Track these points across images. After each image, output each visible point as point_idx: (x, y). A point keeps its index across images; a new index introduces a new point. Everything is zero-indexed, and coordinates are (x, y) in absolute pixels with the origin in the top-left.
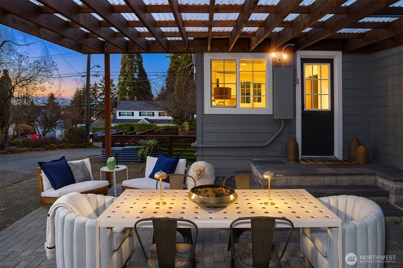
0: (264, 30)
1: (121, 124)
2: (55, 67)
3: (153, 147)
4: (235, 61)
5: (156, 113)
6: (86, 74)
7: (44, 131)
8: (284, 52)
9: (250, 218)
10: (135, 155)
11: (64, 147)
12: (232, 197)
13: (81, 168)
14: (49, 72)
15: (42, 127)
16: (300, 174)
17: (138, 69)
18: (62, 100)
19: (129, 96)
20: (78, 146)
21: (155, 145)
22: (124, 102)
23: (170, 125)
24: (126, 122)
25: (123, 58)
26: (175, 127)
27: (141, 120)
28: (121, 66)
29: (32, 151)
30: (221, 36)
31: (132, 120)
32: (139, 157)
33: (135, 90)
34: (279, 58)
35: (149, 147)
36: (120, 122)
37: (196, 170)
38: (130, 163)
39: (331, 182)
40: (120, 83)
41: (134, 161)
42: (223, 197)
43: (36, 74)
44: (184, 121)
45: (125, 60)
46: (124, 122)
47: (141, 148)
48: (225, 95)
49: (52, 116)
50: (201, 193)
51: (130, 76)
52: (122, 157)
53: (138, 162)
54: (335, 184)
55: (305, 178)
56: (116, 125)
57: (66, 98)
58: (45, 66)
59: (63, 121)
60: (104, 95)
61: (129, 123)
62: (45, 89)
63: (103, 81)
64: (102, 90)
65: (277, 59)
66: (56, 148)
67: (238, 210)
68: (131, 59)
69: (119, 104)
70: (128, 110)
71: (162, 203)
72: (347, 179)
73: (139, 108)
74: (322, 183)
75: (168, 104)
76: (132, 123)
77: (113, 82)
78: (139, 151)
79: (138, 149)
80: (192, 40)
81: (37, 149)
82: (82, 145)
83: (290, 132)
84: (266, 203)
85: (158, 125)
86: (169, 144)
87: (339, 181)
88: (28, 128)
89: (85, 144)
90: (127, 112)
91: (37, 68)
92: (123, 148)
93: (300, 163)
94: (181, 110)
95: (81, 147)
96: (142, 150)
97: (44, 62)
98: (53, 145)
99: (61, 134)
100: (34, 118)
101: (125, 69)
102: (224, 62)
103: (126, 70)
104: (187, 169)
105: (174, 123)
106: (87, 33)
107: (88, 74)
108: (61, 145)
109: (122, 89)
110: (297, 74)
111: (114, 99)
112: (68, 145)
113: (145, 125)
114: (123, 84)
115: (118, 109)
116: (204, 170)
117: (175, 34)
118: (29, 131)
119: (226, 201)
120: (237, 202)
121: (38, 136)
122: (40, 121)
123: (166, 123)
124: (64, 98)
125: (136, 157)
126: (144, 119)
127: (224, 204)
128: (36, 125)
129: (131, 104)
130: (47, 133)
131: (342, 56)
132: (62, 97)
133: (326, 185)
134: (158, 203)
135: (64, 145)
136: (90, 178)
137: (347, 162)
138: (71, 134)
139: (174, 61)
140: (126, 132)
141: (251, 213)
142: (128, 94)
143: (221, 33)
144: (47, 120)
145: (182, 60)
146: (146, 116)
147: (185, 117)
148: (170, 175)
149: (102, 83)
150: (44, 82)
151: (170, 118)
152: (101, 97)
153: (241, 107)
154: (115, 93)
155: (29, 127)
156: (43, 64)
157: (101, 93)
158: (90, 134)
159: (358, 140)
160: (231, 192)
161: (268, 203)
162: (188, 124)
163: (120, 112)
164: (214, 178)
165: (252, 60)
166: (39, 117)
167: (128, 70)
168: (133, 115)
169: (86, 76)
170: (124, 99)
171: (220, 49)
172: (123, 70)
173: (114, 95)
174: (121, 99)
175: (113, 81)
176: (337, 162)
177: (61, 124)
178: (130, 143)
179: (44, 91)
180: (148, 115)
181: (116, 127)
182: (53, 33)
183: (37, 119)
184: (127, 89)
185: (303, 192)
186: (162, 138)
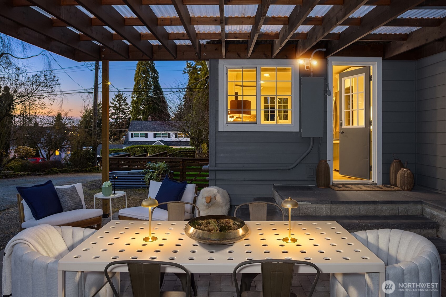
0: (289, 28)
1: (133, 146)
2: (56, 82)
3: (163, 171)
4: (255, 69)
5: (173, 134)
6: (93, 91)
7: (48, 154)
8: (313, 59)
9: (260, 261)
10: (142, 179)
11: (67, 171)
12: (241, 231)
13: (70, 194)
14: (50, 87)
15: (46, 149)
16: (332, 202)
17: (153, 86)
18: (68, 120)
19: (143, 115)
20: (83, 170)
21: (165, 168)
22: (137, 122)
23: (188, 147)
24: (139, 144)
25: (136, 74)
26: (192, 149)
27: (156, 141)
28: (135, 83)
29: (30, 175)
30: (237, 38)
31: (145, 142)
32: (147, 182)
33: (150, 109)
34: (307, 66)
35: (158, 171)
36: (133, 144)
37: (205, 197)
38: (136, 189)
39: (369, 211)
40: (134, 102)
41: (141, 187)
42: (229, 231)
43: (35, 90)
44: (202, 142)
45: (139, 76)
46: (137, 144)
47: (149, 172)
48: (243, 109)
49: (56, 137)
50: (202, 225)
51: (144, 94)
52: (127, 182)
53: (145, 188)
54: (373, 214)
55: (337, 207)
56: (128, 148)
57: (73, 118)
58: (45, 81)
59: (69, 143)
60: (116, 115)
61: (142, 146)
62: (45, 107)
63: (115, 99)
64: (113, 109)
65: (305, 66)
66: (58, 172)
67: (248, 249)
68: (146, 75)
69: (131, 124)
70: (141, 130)
71: (151, 239)
72: (388, 208)
73: (153, 128)
74: (358, 213)
75: (183, 123)
76: (146, 145)
77: (126, 101)
78: (147, 175)
79: (146, 173)
80: (205, 45)
81: (36, 173)
82: (88, 169)
83: (320, 152)
84: (286, 240)
85: (174, 147)
86: (182, 167)
87: (378, 211)
88: (28, 151)
89: (92, 168)
90: (140, 133)
91: (37, 83)
92: (128, 172)
93: (332, 188)
94: (198, 130)
95: (86, 171)
96: (150, 174)
97: (45, 76)
98: (55, 169)
99: (65, 156)
100: (37, 140)
101: (139, 85)
102: (242, 70)
103: (140, 87)
104: (196, 195)
105: (192, 145)
106: (79, 35)
107: (96, 91)
108: (64, 169)
109: (136, 108)
110: (328, 84)
111: (127, 119)
112: (72, 169)
113: (160, 147)
114: (136, 102)
115: (131, 130)
116: (215, 197)
117: (183, 36)
118: (30, 154)
119: (233, 237)
120: (248, 238)
121: (41, 159)
122: (43, 143)
123: (183, 145)
124: (71, 117)
125: (143, 182)
126: (159, 140)
127: (229, 241)
128: (39, 148)
129: (145, 124)
130: (52, 156)
131: (382, 62)
132: (69, 117)
133: (362, 215)
134: (146, 239)
135: (67, 169)
136: (81, 206)
137: (387, 187)
138: (76, 157)
139: (193, 77)
140: (134, 155)
141: (265, 252)
142: (142, 114)
143: (237, 35)
144: (51, 142)
145: (201, 76)
146: (161, 137)
147: (202, 138)
148: (168, 203)
149: (114, 102)
150: (44, 98)
151: (188, 140)
152: (113, 117)
153: (261, 123)
154: (129, 113)
155: (29, 149)
156: (42, 79)
157: (113, 113)
158: (97, 157)
159: (401, 162)
160: (241, 224)
161: (288, 240)
162: (207, 146)
163: (133, 133)
164: (228, 206)
165: (275, 68)
166: (43, 139)
167: (142, 87)
168: (147, 137)
169: (94, 93)
170: (137, 119)
171: (238, 55)
172: (137, 87)
173: (127, 115)
174: (134, 119)
175: (126, 99)
176: (375, 187)
177: (67, 146)
178: (139, 166)
179: (44, 108)
180: (163, 137)
181: (127, 150)
182: (37, 35)
183: (41, 141)
184: (141, 107)
185: (334, 224)
186: (173, 160)
